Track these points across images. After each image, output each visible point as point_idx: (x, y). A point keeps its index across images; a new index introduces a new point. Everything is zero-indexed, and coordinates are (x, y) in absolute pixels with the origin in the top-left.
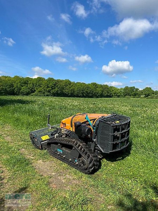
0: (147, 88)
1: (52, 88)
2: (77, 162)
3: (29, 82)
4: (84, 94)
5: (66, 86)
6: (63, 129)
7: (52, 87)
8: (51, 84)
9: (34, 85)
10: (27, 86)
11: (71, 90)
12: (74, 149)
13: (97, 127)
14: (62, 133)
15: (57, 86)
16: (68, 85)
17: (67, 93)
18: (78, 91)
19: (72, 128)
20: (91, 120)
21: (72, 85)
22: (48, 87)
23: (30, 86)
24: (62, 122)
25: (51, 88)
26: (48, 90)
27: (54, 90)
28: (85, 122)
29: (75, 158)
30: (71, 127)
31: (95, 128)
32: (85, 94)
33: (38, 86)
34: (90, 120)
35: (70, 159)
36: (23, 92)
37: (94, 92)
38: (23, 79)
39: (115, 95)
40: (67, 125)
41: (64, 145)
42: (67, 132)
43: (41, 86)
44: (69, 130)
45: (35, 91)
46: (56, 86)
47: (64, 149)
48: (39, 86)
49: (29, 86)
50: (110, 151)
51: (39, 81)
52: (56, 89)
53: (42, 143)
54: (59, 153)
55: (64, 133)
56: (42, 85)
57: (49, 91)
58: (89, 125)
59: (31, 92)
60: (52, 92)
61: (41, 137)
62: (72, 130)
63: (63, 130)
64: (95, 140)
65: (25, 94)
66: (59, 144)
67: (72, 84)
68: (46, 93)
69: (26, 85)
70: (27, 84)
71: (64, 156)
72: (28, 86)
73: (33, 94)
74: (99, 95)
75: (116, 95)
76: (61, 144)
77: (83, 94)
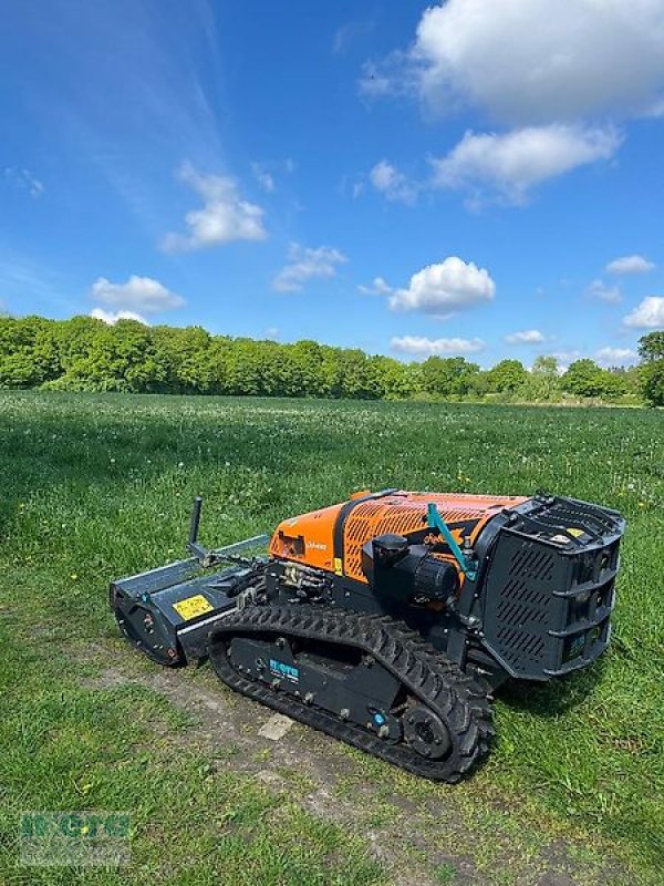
0: (505, 364)
1: (131, 362)
2: (384, 723)
3: (38, 337)
4: (265, 383)
5: (190, 351)
6: (290, 563)
7: (129, 358)
8: (126, 346)
9: (57, 348)
10: (28, 353)
11: (212, 368)
12: (370, 666)
13: (485, 561)
14: (289, 583)
15: (152, 353)
16: (197, 350)
17: (194, 382)
18: (239, 374)
19: (340, 560)
20: (452, 527)
21: (213, 348)
22: (115, 356)
23: (42, 353)
24: (281, 533)
25: (125, 362)
26: (113, 367)
27: (137, 368)
28: (416, 538)
29: (370, 705)
30: (336, 556)
31: (477, 563)
32: (270, 383)
33: (73, 353)
34: (447, 525)
35: (345, 712)
36: (8, 377)
37: (308, 377)
38: (12, 325)
39: (391, 391)
40: (308, 546)
41: (303, 645)
42: (312, 579)
43: (86, 353)
44: (326, 572)
45: (64, 371)
46: (149, 354)
47: (304, 659)
48: (80, 353)
49: (36, 353)
50: (552, 673)
51: (79, 333)
52: (149, 365)
53: (179, 633)
54: (276, 682)
55: (298, 586)
56: (89, 350)
57: (119, 374)
58: (444, 548)
59: (46, 378)
60: (129, 378)
61: (175, 606)
62: (340, 573)
63: (294, 570)
64: (472, 619)
65: (18, 384)
66: (282, 639)
67: (217, 345)
68: (107, 382)
69: (27, 348)
70: (30, 344)
71: (309, 696)
72: (31, 352)
73: (52, 382)
74: (326, 390)
75: (394, 388)
76: (290, 637)
77: (260, 384)
